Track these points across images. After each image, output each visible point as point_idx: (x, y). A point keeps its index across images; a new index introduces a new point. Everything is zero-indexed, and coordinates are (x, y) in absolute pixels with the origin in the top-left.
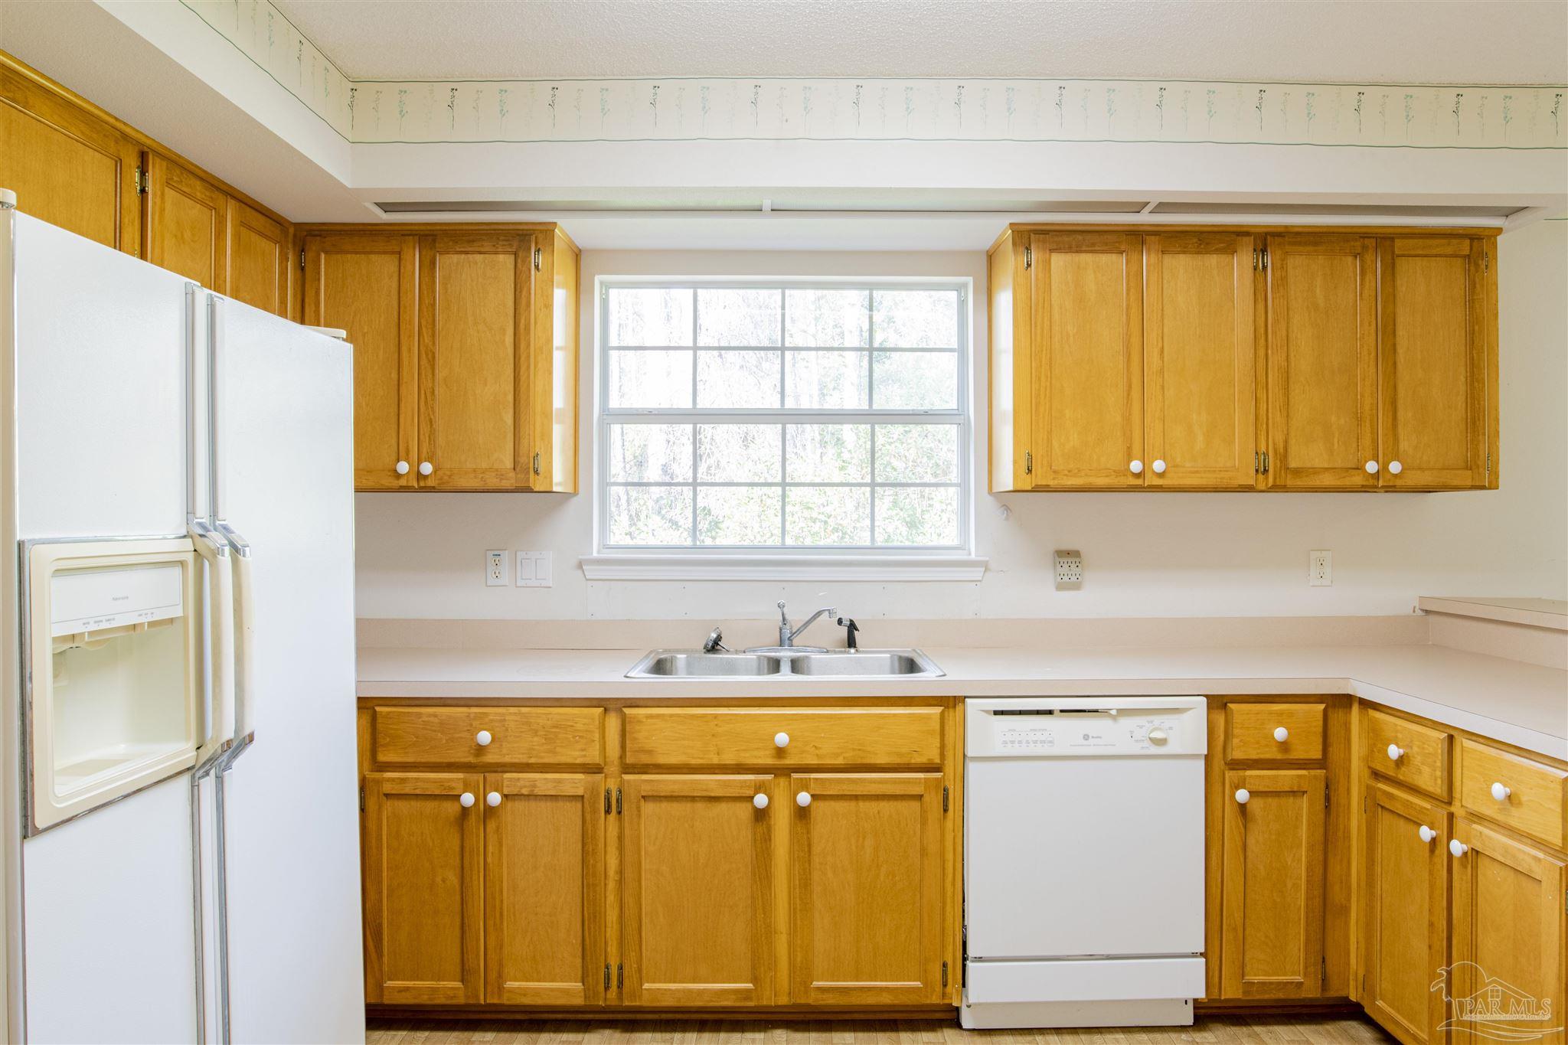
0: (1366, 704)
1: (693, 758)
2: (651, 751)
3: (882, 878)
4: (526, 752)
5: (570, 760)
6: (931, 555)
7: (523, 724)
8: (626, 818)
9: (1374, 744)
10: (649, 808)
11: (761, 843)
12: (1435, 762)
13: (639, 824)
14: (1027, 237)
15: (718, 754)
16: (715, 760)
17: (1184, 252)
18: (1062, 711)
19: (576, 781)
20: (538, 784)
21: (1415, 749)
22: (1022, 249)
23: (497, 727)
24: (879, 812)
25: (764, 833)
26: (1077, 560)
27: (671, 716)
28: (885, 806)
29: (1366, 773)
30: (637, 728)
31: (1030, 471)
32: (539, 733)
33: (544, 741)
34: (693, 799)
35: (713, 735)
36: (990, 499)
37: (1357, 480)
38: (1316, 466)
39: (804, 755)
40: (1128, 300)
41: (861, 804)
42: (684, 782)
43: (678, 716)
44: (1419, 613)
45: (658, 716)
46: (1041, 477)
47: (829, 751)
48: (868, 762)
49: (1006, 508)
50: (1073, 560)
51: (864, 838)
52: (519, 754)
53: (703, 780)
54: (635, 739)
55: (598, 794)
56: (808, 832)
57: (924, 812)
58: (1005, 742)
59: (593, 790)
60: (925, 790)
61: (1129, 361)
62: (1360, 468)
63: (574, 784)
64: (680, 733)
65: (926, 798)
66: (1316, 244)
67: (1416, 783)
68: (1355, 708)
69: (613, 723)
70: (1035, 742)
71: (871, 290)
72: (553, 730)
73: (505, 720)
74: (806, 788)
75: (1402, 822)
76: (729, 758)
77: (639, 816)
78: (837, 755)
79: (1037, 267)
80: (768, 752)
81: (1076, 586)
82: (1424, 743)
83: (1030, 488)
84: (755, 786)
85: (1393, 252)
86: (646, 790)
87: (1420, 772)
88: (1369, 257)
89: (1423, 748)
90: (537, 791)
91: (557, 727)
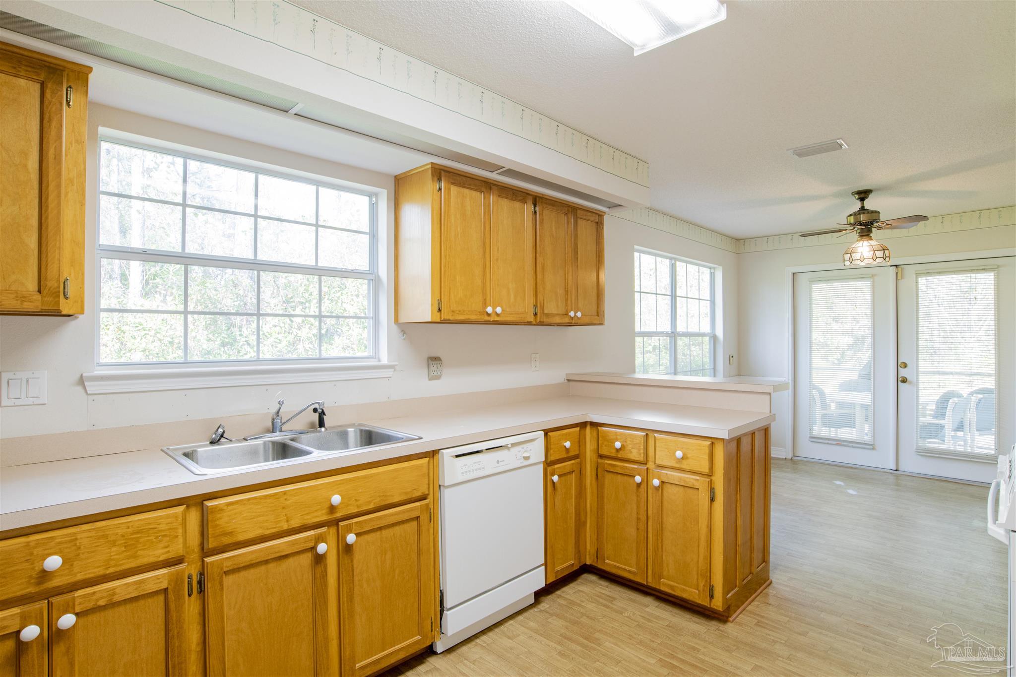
0: (594, 425)
1: (267, 529)
2: (232, 532)
3: (396, 578)
4: (104, 564)
5: (152, 559)
6: (357, 362)
7: (99, 539)
8: (210, 594)
9: (603, 443)
10: (228, 580)
11: (320, 579)
12: (640, 446)
13: (222, 596)
14: (439, 173)
15: (287, 521)
16: (286, 527)
17: (506, 198)
18: (486, 449)
19: (160, 577)
20: (117, 591)
21: (629, 442)
22: (436, 179)
23: (66, 548)
24: (394, 534)
25: (322, 571)
26: (440, 362)
27: (249, 499)
28: (397, 529)
29: (595, 456)
30: (219, 516)
31: (440, 310)
32: (117, 543)
33: (123, 549)
34: (266, 562)
35: (283, 508)
36: (395, 328)
37: (566, 320)
38: (553, 313)
39: (348, 508)
40: (485, 218)
41: (383, 532)
42: (261, 550)
43: (255, 498)
44: (566, 381)
45: (237, 502)
46: (445, 315)
47: (366, 501)
48: (389, 503)
49: (403, 332)
50: (438, 362)
51: (386, 554)
52: (95, 568)
53: (276, 545)
54: (217, 525)
55: (183, 582)
56: (352, 561)
57: (419, 526)
58: (463, 473)
59: (177, 580)
60: (421, 512)
61: (485, 252)
62: (567, 314)
63: (159, 578)
64: (256, 512)
65: (421, 518)
66: (553, 205)
67: (628, 457)
68: (588, 428)
69: (194, 517)
70: (476, 470)
71: (318, 186)
72: (135, 536)
73: (76, 539)
74: (350, 531)
75: (619, 476)
76: (296, 523)
77: (222, 589)
78: (370, 502)
79: (445, 192)
80: (324, 512)
81: (438, 378)
82: (633, 439)
83: (439, 321)
84: (315, 538)
85: (577, 216)
86: (227, 566)
87: (631, 452)
88: (570, 216)
89: (633, 441)
90: (117, 598)
91: (138, 533)
